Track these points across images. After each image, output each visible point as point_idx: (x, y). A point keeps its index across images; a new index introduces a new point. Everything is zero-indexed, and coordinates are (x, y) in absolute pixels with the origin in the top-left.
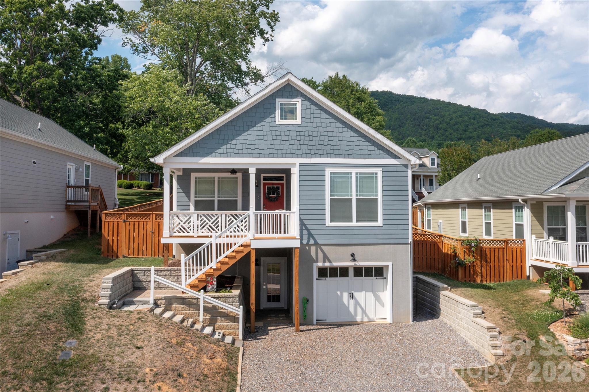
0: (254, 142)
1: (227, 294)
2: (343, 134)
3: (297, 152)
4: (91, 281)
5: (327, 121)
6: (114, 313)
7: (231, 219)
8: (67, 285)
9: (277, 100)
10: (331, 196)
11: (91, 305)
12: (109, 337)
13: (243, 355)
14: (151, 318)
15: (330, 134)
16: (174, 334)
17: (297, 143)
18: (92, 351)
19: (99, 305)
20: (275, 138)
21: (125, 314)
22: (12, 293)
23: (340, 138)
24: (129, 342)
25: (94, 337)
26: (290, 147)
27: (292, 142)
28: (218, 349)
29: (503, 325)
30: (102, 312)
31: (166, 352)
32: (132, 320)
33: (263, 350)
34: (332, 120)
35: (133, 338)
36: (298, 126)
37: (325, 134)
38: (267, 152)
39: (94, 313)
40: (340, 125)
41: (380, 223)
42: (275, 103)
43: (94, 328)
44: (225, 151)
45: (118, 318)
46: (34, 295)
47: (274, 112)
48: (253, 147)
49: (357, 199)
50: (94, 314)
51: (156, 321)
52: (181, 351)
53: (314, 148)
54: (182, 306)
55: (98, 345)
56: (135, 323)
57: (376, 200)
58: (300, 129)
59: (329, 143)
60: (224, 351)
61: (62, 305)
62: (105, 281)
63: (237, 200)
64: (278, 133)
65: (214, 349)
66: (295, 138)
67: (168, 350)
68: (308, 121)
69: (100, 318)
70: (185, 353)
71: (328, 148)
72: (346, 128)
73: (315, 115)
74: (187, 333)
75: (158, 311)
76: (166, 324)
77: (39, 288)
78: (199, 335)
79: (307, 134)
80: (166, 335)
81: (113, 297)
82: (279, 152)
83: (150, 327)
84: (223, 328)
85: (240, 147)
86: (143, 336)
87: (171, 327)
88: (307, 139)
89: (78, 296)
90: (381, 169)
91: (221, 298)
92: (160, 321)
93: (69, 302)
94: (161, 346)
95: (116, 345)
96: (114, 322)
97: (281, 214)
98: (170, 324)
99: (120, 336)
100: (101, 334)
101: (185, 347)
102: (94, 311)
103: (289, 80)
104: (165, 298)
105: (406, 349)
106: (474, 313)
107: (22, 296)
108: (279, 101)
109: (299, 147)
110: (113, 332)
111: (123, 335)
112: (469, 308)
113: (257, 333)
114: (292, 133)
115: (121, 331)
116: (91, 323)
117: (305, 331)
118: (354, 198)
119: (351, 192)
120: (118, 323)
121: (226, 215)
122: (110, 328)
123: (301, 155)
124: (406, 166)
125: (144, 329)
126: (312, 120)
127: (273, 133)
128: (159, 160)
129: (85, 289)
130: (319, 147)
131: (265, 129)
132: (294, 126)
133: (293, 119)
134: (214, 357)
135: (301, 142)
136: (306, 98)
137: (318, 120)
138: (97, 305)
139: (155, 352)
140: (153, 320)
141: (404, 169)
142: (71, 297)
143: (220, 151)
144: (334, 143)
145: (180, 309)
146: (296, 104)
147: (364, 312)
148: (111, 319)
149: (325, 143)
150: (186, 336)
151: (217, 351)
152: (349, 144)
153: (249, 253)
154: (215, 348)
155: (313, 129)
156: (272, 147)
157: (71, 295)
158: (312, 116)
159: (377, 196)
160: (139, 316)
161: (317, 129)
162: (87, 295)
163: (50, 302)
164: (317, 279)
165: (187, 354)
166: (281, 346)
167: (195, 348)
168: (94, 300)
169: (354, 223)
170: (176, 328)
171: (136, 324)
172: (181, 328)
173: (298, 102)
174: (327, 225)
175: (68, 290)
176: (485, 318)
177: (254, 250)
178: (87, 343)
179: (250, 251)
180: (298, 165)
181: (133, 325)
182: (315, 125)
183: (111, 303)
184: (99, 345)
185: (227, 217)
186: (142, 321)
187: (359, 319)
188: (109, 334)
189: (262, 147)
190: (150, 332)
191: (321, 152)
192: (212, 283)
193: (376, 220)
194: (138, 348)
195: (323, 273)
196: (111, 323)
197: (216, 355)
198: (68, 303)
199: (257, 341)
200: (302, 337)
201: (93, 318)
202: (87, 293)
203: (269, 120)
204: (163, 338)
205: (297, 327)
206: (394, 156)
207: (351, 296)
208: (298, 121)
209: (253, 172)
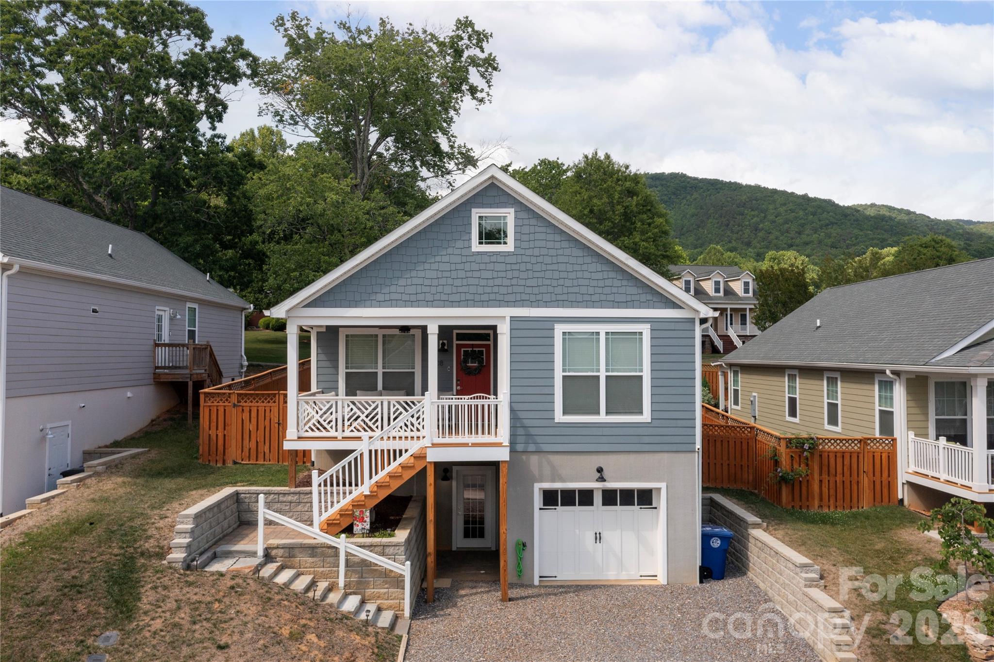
0: (435, 282)
1: (385, 540)
2: (585, 267)
3: (507, 298)
4: (161, 519)
5: (558, 245)
6: (192, 577)
7: (398, 409)
8: (122, 525)
9: (474, 211)
10: (564, 371)
11: (155, 562)
12: (175, 625)
13: (406, 651)
14: (253, 586)
15: (562, 267)
16: (288, 616)
17: (506, 282)
18: (140, 654)
19: (169, 563)
20: (469, 274)
21: (211, 578)
22: (31, 539)
23: (580, 274)
24: (207, 635)
25: (150, 626)
26: (496, 289)
27: (498, 282)
28: (363, 642)
29: (857, 602)
30: (172, 577)
31: (269, 655)
32: (219, 591)
33: (441, 641)
34: (565, 244)
35: (215, 627)
36: (508, 254)
37: (555, 267)
38: (456, 298)
39: (158, 578)
40: (579, 253)
42: (470, 217)
43: (154, 607)
44: (387, 297)
45: (197, 587)
46: (64, 545)
47: (468, 231)
48: (433, 290)
49: (607, 377)
50: (158, 581)
51: (261, 591)
52: (294, 652)
53: (536, 291)
54: (311, 560)
55: (153, 643)
56: (224, 596)
57: (641, 377)
58: (513, 260)
59: (561, 282)
60: (373, 645)
61: (107, 563)
62: (181, 520)
63: (414, 373)
64: (475, 267)
65: (354, 643)
66: (503, 274)
67: (272, 650)
68: (525, 245)
69: (165, 588)
70: (302, 656)
71: (558, 290)
72: (590, 257)
73: (538, 236)
74: (311, 612)
75: (268, 570)
76: (277, 598)
77: (75, 531)
78: (332, 616)
79: (523, 267)
80: (272, 621)
81: (194, 548)
82: (477, 298)
83: (248, 605)
84: (379, 597)
85: (412, 290)
86: (234, 623)
87: (286, 603)
88: (523, 275)
89: (135, 546)
90: (648, 326)
91: (375, 546)
92: (267, 592)
93: (118, 558)
94: (261, 642)
95: (184, 642)
96: (188, 596)
97: (477, 405)
98: (284, 597)
99: (194, 623)
100: (163, 619)
101: (305, 642)
102: (158, 575)
103: (493, 177)
104: (284, 547)
105: (687, 640)
106: (805, 578)
107: (44, 546)
108: (476, 213)
109: (510, 290)
110: (183, 615)
111: (200, 621)
112: (798, 570)
113: (437, 604)
114: (499, 267)
115: (197, 613)
116: (150, 598)
117: (517, 599)
118: (603, 375)
119: (598, 364)
120: (195, 598)
121: (389, 403)
122: (179, 608)
123: (514, 304)
124: (692, 320)
125: (238, 608)
126: (532, 244)
127: (467, 267)
128: (278, 312)
129: (149, 533)
130: (543, 289)
131: (454, 259)
132: (501, 254)
133: (500, 243)
134: (352, 659)
135: (514, 282)
136: (522, 206)
137: (543, 244)
138: (165, 562)
139: (249, 655)
140: (255, 591)
141: (687, 326)
142: (124, 548)
143: (379, 296)
144: (568, 283)
145: (308, 565)
146: (505, 217)
147: (622, 565)
148: (186, 590)
149: (555, 283)
150: (310, 619)
151: (360, 645)
152: (594, 283)
153: (424, 470)
154: (357, 641)
155: (534, 260)
156: (465, 289)
157: (125, 546)
158: (532, 237)
159: (641, 371)
160: (233, 583)
161: (540, 259)
162: (150, 545)
163: (87, 558)
164: (540, 509)
165: (305, 657)
166: (473, 632)
167: (322, 644)
168: (161, 554)
169: (603, 417)
170: (294, 605)
171: (225, 600)
172: (302, 604)
173: (509, 213)
174: (556, 421)
175: (122, 536)
176: (825, 587)
177: (433, 465)
178: (136, 639)
179: (426, 466)
180: (508, 320)
181: (220, 601)
182: (536, 252)
183: (190, 557)
184: (155, 642)
185: (392, 406)
186: (236, 592)
187: (611, 575)
188: (177, 619)
189: (448, 289)
190: (245, 615)
191: (547, 297)
192: (362, 520)
193: (641, 412)
194: (221, 648)
195: (550, 498)
196: (184, 598)
197: (358, 654)
198: (117, 560)
199: (435, 620)
200: (512, 611)
201: (155, 588)
202: (152, 541)
203: (459, 244)
204: (267, 626)
205: (505, 594)
206: (671, 303)
207: (598, 537)
208: (509, 246)
209: (433, 331)
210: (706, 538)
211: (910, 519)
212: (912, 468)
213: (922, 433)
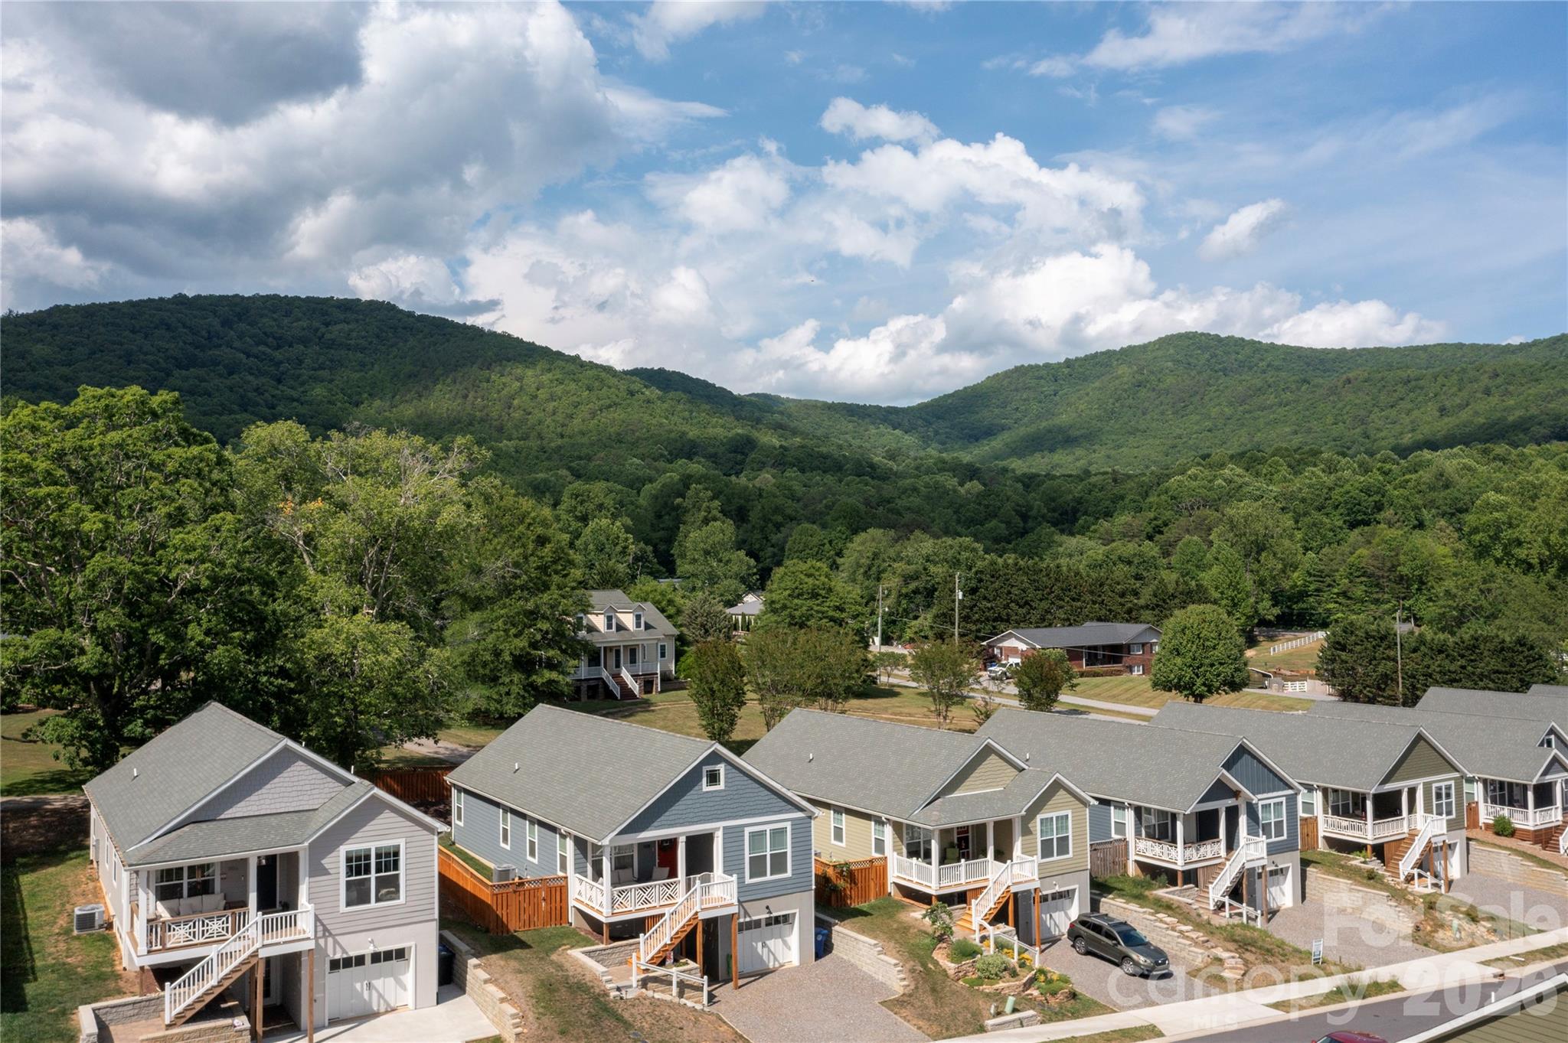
0: (684, 812)
1: (686, 967)
2: (759, 793)
3: (720, 817)
4: (583, 976)
5: (746, 783)
7: (664, 889)
8: (568, 983)
9: (704, 767)
10: (750, 854)
15: (749, 795)
17: (721, 807)
19: (614, 998)
20: (703, 805)
23: (757, 798)
26: (716, 812)
27: (716, 808)
33: (734, 1013)
34: (750, 782)
36: (721, 791)
37: (745, 795)
38: (696, 819)
40: (757, 785)
41: (789, 874)
42: (702, 771)
44: (660, 824)
47: (701, 780)
48: (684, 816)
49: (770, 855)
53: (736, 811)
54: (655, 984)
57: (786, 853)
58: (724, 793)
59: (748, 804)
62: (603, 975)
64: (705, 800)
66: (719, 803)
68: (729, 783)
71: (747, 808)
72: (761, 788)
73: (736, 779)
79: (728, 798)
82: (707, 819)
85: (673, 817)
88: (729, 803)
89: (591, 992)
90: (790, 823)
103: (715, 749)
104: (642, 980)
106: (876, 951)
108: (705, 769)
109: (723, 811)
112: (870, 947)
114: (717, 799)
117: (741, 987)
119: (766, 849)
121: (659, 886)
123: (724, 819)
124: (810, 817)
126: (733, 784)
127: (701, 801)
130: (741, 810)
131: (693, 798)
132: (717, 792)
133: (717, 786)
135: (725, 807)
136: (729, 763)
137: (738, 783)
141: (808, 820)
143: (655, 824)
144: (750, 804)
146: (719, 770)
147: (775, 959)
149: (745, 805)
152: (764, 802)
155: (734, 793)
156: (700, 814)
158: (733, 780)
159: (787, 849)
161: (737, 792)
162: (597, 991)
166: (742, 1006)
169: (769, 877)
173: (721, 768)
174: (746, 883)
176: (886, 953)
177: (701, 921)
180: (719, 829)
182: (736, 788)
185: (660, 888)
187: (771, 966)
189: (691, 815)
191: (741, 813)
192: (668, 958)
195: (742, 928)
200: (746, 993)
202: (596, 988)
203: (696, 788)
205: (736, 984)
206: (801, 809)
207: (764, 945)
208: (721, 786)
209: (682, 840)
210: (816, 934)
211: (903, 907)
212: (896, 874)
213: (900, 854)
